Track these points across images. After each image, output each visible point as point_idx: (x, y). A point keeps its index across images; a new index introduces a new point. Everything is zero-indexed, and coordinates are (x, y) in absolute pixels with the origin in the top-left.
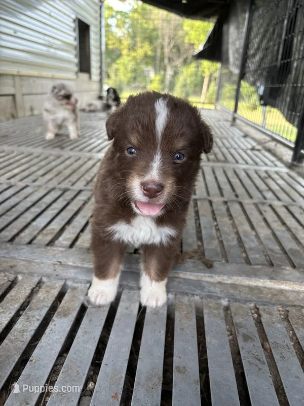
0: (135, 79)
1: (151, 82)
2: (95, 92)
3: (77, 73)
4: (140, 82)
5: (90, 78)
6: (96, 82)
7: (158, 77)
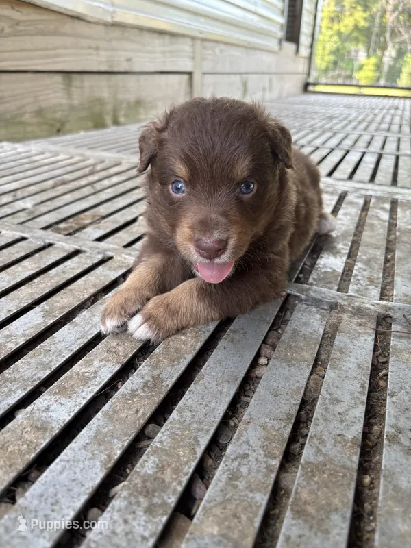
0: (335, 63)
1: (361, 68)
2: (301, 76)
3: (280, 42)
4: (342, 68)
5: (297, 51)
6: (304, 58)
7: (373, 60)
